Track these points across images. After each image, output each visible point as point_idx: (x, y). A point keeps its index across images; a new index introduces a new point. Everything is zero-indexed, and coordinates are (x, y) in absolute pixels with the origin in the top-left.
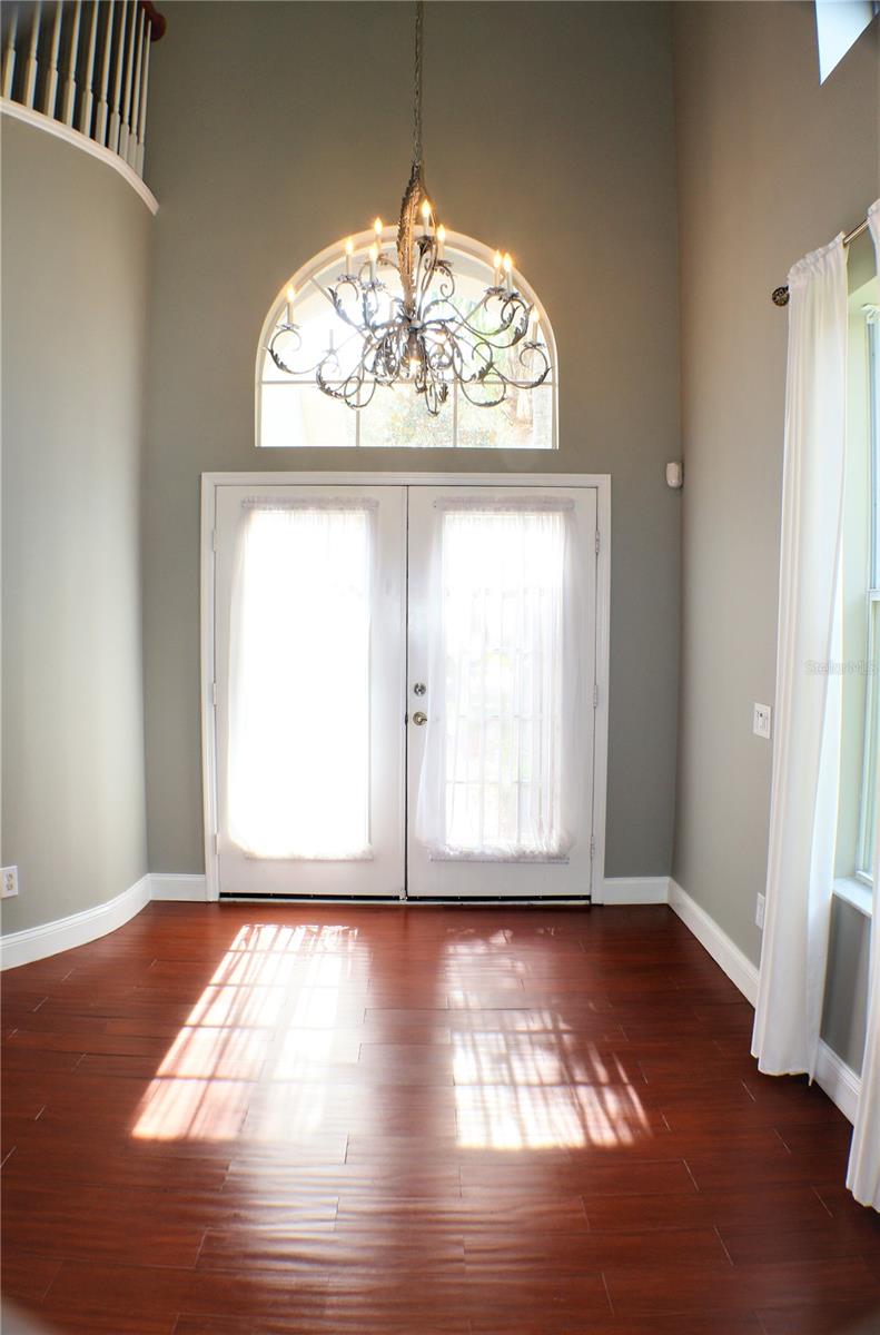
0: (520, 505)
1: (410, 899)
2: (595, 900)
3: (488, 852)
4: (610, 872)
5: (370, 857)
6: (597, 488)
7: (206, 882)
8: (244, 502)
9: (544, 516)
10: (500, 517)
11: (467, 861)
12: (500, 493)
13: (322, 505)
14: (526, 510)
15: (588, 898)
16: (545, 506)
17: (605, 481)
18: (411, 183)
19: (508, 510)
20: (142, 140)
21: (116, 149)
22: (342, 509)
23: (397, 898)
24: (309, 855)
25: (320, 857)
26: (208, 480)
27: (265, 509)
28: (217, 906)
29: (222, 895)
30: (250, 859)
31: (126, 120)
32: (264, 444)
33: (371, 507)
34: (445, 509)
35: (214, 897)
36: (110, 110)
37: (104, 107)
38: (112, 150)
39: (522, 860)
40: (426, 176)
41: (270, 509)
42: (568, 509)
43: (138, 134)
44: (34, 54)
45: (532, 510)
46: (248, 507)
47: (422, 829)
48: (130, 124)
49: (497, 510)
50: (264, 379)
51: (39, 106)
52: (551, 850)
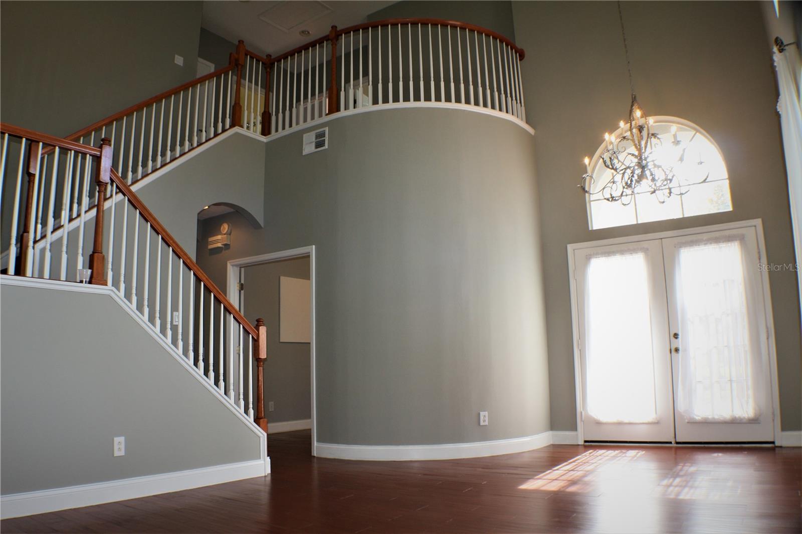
0: (717, 240)
1: (677, 443)
2: (777, 444)
3: (716, 417)
4: (784, 428)
5: (656, 421)
6: (755, 226)
7: (577, 435)
8: (587, 255)
9: (729, 244)
10: (707, 247)
11: (706, 423)
12: (705, 236)
13: (622, 252)
14: (720, 242)
15: (773, 443)
16: (729, 239)
17: (758, 222)
18: (633, 102)
19: (711, 243)
20: (523, 104)
21: (511, 113)
22: (631, 254)
23: (671, 443)
24: (626, 421)
25: (632, 421)
26: (570, 247)
27: (596, 258)
28: (583, 446)
29: (586, 442)
30: (598, 423)
31: (514, 98)
32: (594, 229)
33: (645, 250)
34: (681, 247)
35: (581, 442)
36: (506, 97)
37: (503, 96)
38: (510, 113)
39: (734, 422)
40: (637, 98)
41: (599, 257)
42: (742, 239)
43: (521, 102)
44: (480, 85)
45: (723, 242)
46: (588, 258)
47: (681, 407)
48: (516, 99)
49: (705, 244)
50: (591, 199)
51: (493, 107)
52: (750, 416)
